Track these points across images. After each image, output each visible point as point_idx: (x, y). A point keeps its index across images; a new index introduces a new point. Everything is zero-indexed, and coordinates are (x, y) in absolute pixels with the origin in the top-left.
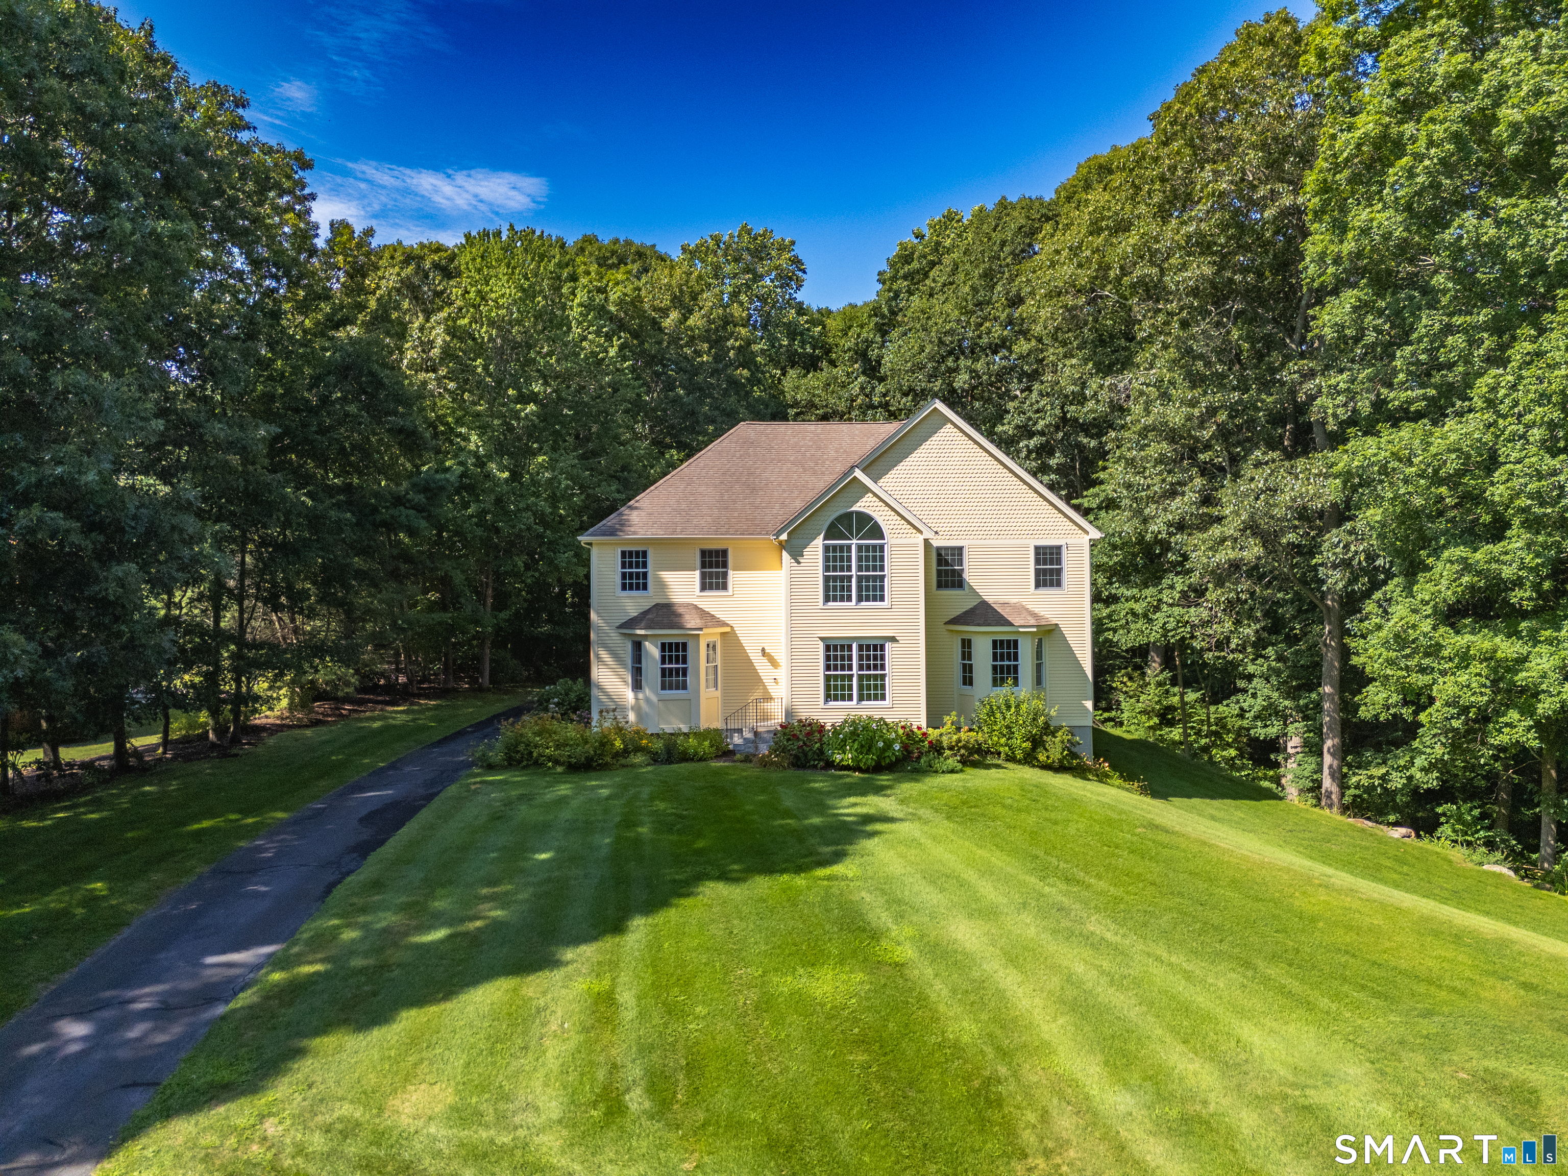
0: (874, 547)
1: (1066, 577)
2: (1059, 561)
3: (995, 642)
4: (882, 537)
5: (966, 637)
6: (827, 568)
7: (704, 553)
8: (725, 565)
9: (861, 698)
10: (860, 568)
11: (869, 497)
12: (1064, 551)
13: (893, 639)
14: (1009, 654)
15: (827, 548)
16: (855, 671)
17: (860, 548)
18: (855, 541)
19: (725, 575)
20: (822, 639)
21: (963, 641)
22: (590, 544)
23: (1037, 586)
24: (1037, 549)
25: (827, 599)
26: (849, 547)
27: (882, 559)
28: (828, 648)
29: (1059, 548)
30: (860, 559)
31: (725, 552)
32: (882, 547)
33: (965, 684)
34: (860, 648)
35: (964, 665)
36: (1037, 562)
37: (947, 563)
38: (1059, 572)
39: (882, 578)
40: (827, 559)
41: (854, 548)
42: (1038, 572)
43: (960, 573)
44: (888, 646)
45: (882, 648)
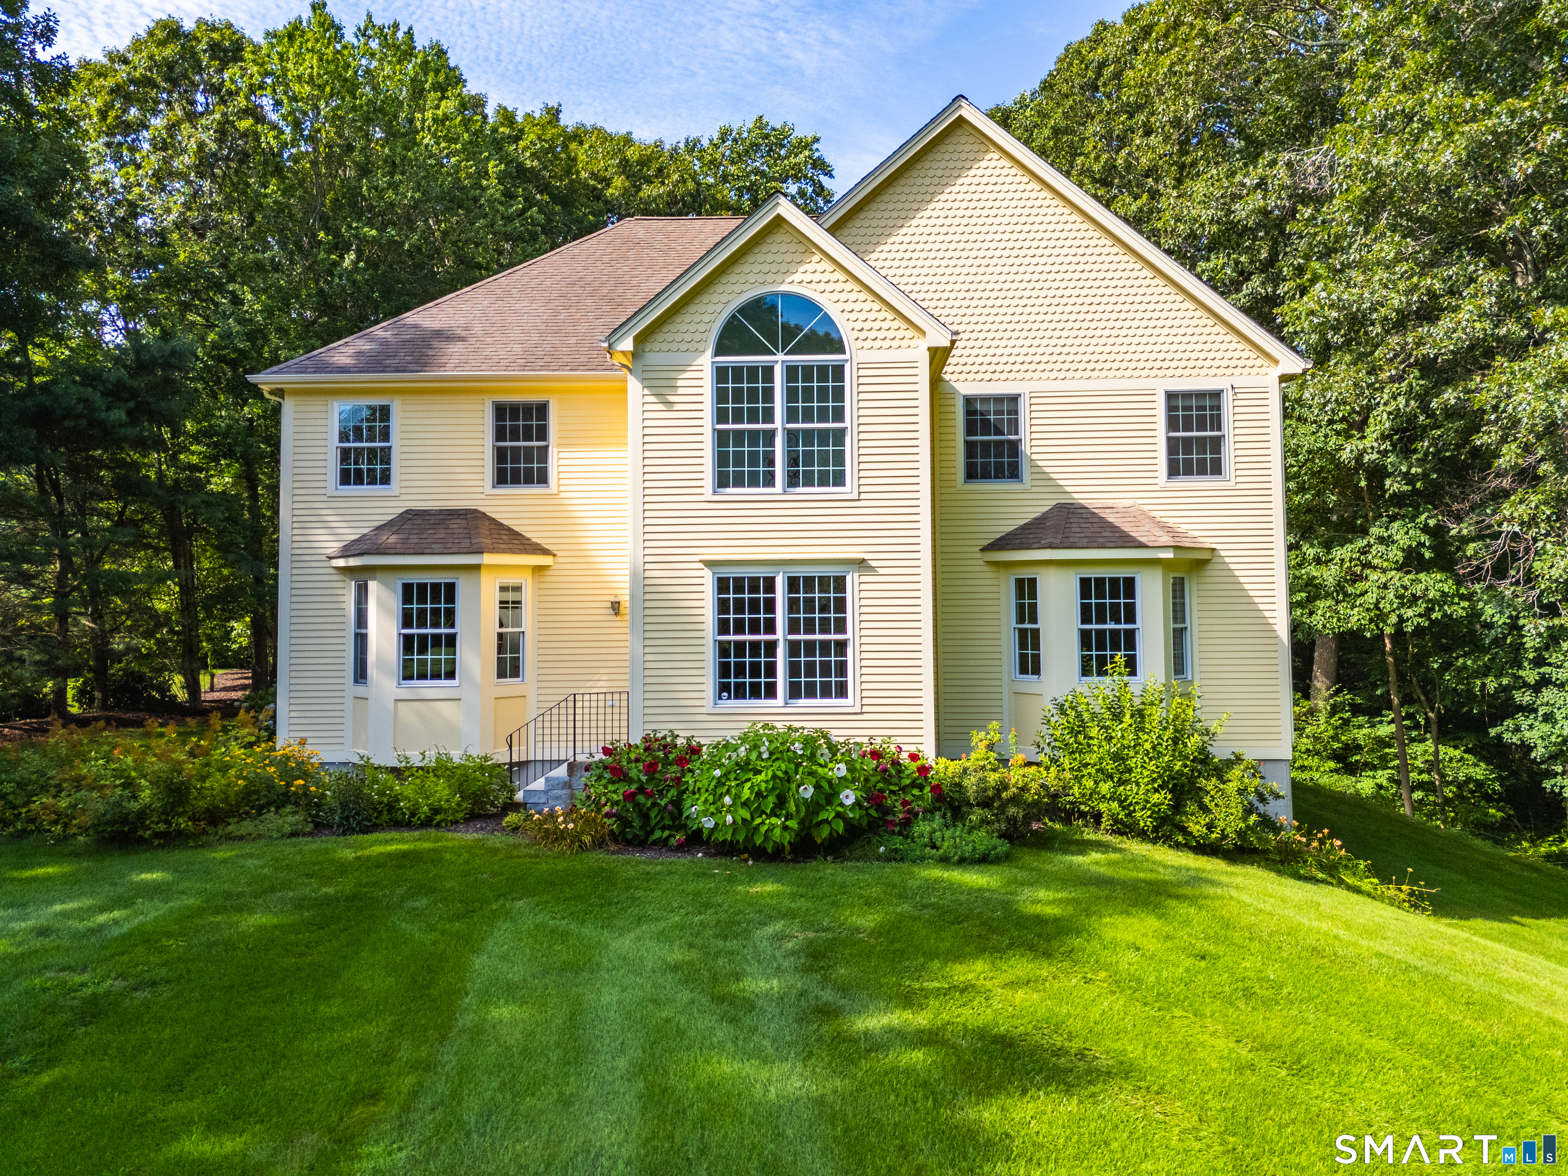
0: (823, 370)
1: (1230, 454)
2: (1217, 423)
3: (1085, 583)
4: (842, 350)
5: (1026, 573)
6: (721, 416)
7: (501, 411)
8: (543, 433)
9: (794, 692)
10: (791, 416)
11: (815, 266)
12: (1227, 401)
13: (861, 564)
14: (1115, 608)
15: (721, 373)
16: (780, 634)
17: (791, 372)
18: (780, 357)
19: (543, 453)
20: (709, 564)
21: (1020, 582)
22: (280, 393)
23: (1173, 471)
24: (1171, 396)
25: (722, 481)
26: (768, 372)
27: (839, 394)
28: (722, 585)
29: (1216, 395)
30: (791, 395)
31: (542, 409)
32: (839, 371)
33: (1024, 670)
34: (793, 584)
35: (1022, 633)
36: (1172, 424)
37: (986, 427)
38: (1217, 444)
39: (839, 436)
40: (721, 396)
41: (778, 371)
42: (1173, 446)
43: (1014, 446)
44: (852, 580)
45: (840, 583)
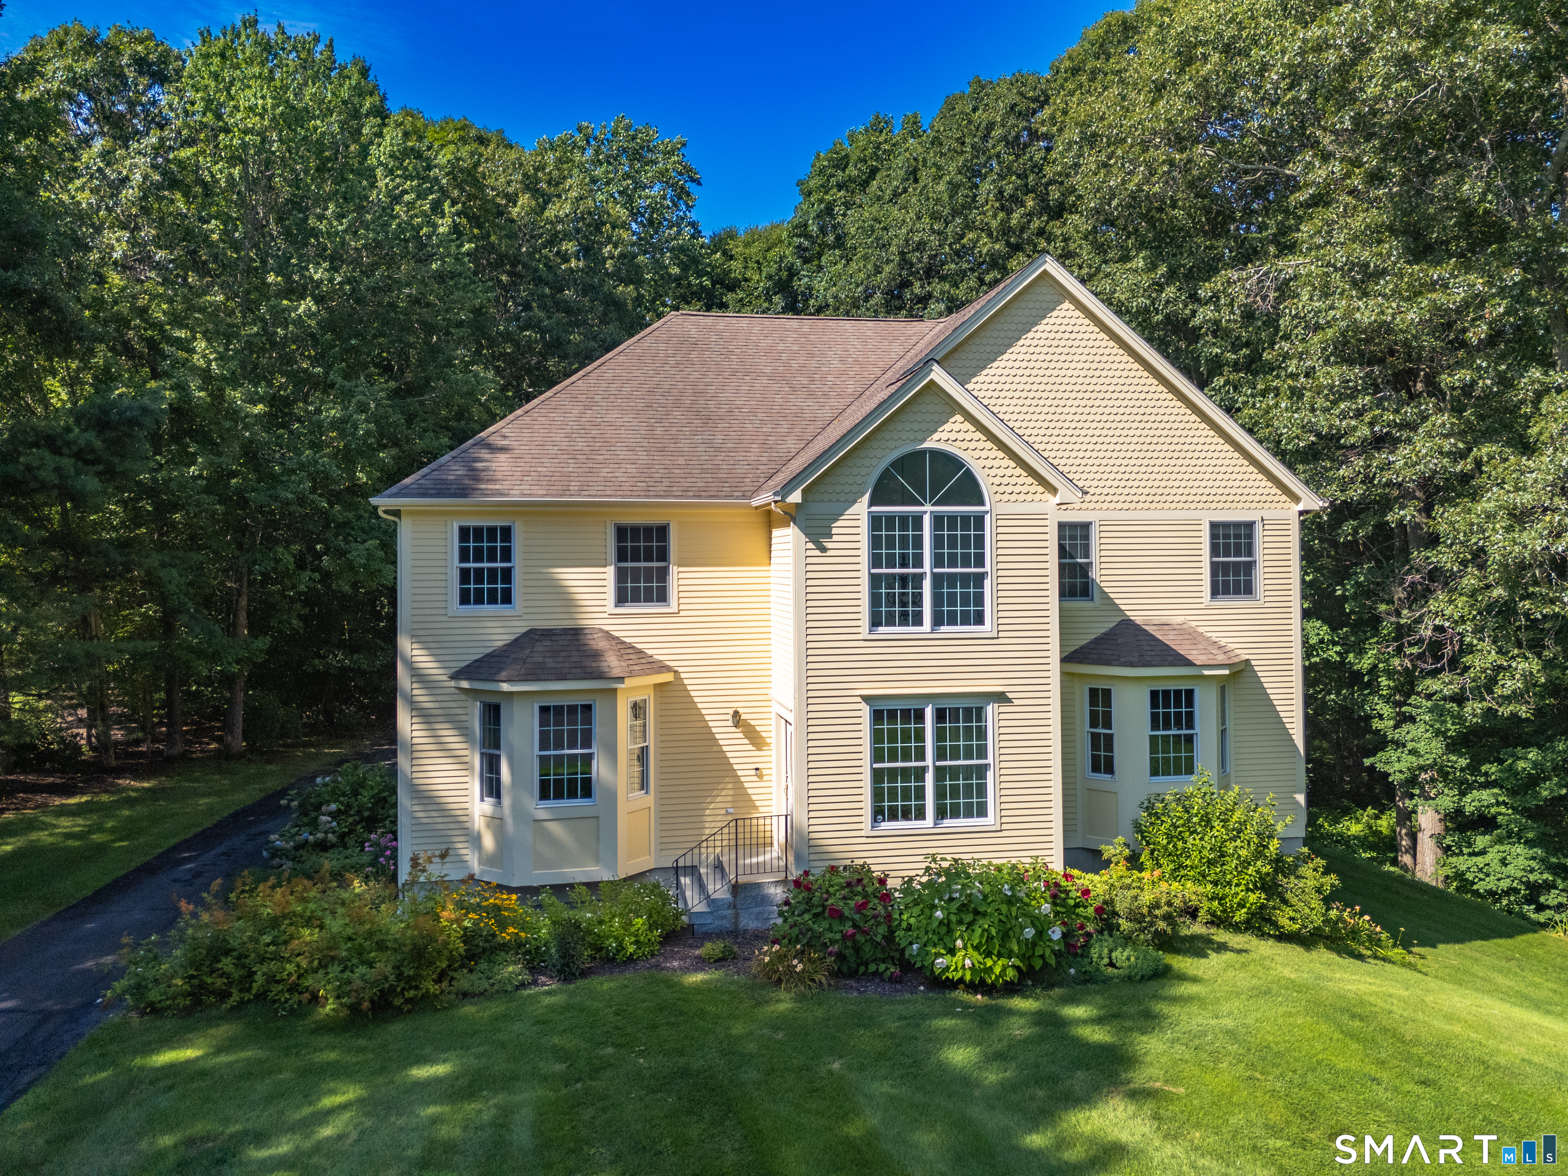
0: (966, 519)
1: (1261, 577)
2: (1250, 550)
3: (1154, 694)
4: (982, 503)
5: (1101, 685)
6: (876, 561)
7: (622, 532)
8: (663, 555)
9: (941, 813)
10: (938, 561)
11: (957, 423)
12: (1258, 530)
13: (1001, 698)
14: (1178, 715)
15: (875, 521)
16: (929, 761)
17: (938, 520)
18: (928, 508)
19: (663, 574)
20: (866, 699)
21: (1093, 692)
22: (397, 513)
23: (1215, 593)
24: (1214, 526)
25: (875, 622)
26: (918, 520)
27: (980, 542)
28: (877, 716)
29: (1250, 525)
30: (938, 542)
31: (662, 531)
32: (979, 521)
33: (1096, 769)
34: (940, 715)
35: (1095, 737)
36: (1215, 550)
38: (1249, 567)
39: (980, 579)
40: (875, 542)
41: (927, 521)
42: (1215, 568)
43: (1087, 569)
44: (990, 710)
45: (980, 711)
